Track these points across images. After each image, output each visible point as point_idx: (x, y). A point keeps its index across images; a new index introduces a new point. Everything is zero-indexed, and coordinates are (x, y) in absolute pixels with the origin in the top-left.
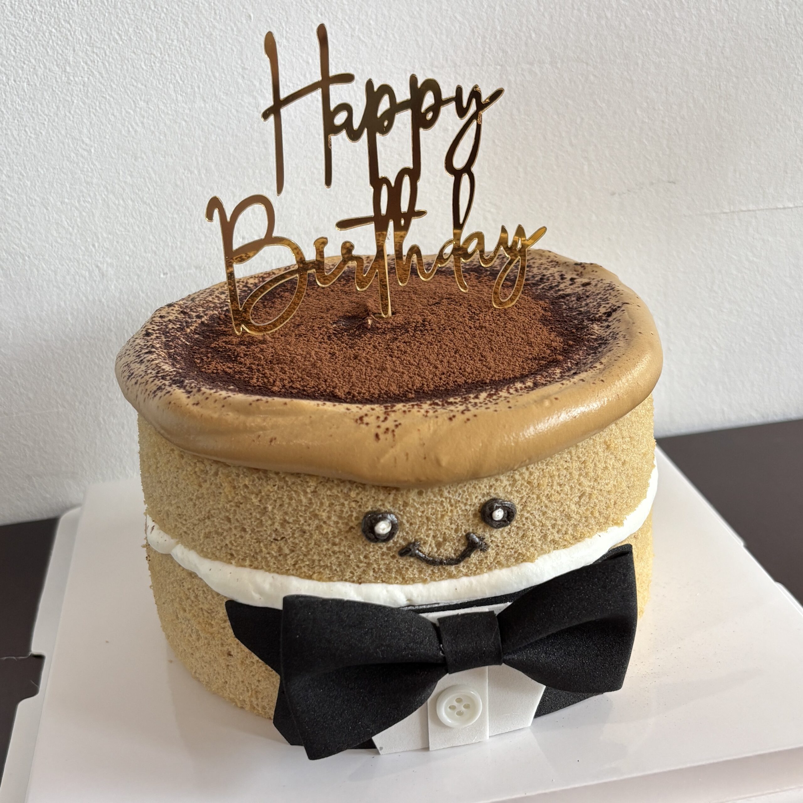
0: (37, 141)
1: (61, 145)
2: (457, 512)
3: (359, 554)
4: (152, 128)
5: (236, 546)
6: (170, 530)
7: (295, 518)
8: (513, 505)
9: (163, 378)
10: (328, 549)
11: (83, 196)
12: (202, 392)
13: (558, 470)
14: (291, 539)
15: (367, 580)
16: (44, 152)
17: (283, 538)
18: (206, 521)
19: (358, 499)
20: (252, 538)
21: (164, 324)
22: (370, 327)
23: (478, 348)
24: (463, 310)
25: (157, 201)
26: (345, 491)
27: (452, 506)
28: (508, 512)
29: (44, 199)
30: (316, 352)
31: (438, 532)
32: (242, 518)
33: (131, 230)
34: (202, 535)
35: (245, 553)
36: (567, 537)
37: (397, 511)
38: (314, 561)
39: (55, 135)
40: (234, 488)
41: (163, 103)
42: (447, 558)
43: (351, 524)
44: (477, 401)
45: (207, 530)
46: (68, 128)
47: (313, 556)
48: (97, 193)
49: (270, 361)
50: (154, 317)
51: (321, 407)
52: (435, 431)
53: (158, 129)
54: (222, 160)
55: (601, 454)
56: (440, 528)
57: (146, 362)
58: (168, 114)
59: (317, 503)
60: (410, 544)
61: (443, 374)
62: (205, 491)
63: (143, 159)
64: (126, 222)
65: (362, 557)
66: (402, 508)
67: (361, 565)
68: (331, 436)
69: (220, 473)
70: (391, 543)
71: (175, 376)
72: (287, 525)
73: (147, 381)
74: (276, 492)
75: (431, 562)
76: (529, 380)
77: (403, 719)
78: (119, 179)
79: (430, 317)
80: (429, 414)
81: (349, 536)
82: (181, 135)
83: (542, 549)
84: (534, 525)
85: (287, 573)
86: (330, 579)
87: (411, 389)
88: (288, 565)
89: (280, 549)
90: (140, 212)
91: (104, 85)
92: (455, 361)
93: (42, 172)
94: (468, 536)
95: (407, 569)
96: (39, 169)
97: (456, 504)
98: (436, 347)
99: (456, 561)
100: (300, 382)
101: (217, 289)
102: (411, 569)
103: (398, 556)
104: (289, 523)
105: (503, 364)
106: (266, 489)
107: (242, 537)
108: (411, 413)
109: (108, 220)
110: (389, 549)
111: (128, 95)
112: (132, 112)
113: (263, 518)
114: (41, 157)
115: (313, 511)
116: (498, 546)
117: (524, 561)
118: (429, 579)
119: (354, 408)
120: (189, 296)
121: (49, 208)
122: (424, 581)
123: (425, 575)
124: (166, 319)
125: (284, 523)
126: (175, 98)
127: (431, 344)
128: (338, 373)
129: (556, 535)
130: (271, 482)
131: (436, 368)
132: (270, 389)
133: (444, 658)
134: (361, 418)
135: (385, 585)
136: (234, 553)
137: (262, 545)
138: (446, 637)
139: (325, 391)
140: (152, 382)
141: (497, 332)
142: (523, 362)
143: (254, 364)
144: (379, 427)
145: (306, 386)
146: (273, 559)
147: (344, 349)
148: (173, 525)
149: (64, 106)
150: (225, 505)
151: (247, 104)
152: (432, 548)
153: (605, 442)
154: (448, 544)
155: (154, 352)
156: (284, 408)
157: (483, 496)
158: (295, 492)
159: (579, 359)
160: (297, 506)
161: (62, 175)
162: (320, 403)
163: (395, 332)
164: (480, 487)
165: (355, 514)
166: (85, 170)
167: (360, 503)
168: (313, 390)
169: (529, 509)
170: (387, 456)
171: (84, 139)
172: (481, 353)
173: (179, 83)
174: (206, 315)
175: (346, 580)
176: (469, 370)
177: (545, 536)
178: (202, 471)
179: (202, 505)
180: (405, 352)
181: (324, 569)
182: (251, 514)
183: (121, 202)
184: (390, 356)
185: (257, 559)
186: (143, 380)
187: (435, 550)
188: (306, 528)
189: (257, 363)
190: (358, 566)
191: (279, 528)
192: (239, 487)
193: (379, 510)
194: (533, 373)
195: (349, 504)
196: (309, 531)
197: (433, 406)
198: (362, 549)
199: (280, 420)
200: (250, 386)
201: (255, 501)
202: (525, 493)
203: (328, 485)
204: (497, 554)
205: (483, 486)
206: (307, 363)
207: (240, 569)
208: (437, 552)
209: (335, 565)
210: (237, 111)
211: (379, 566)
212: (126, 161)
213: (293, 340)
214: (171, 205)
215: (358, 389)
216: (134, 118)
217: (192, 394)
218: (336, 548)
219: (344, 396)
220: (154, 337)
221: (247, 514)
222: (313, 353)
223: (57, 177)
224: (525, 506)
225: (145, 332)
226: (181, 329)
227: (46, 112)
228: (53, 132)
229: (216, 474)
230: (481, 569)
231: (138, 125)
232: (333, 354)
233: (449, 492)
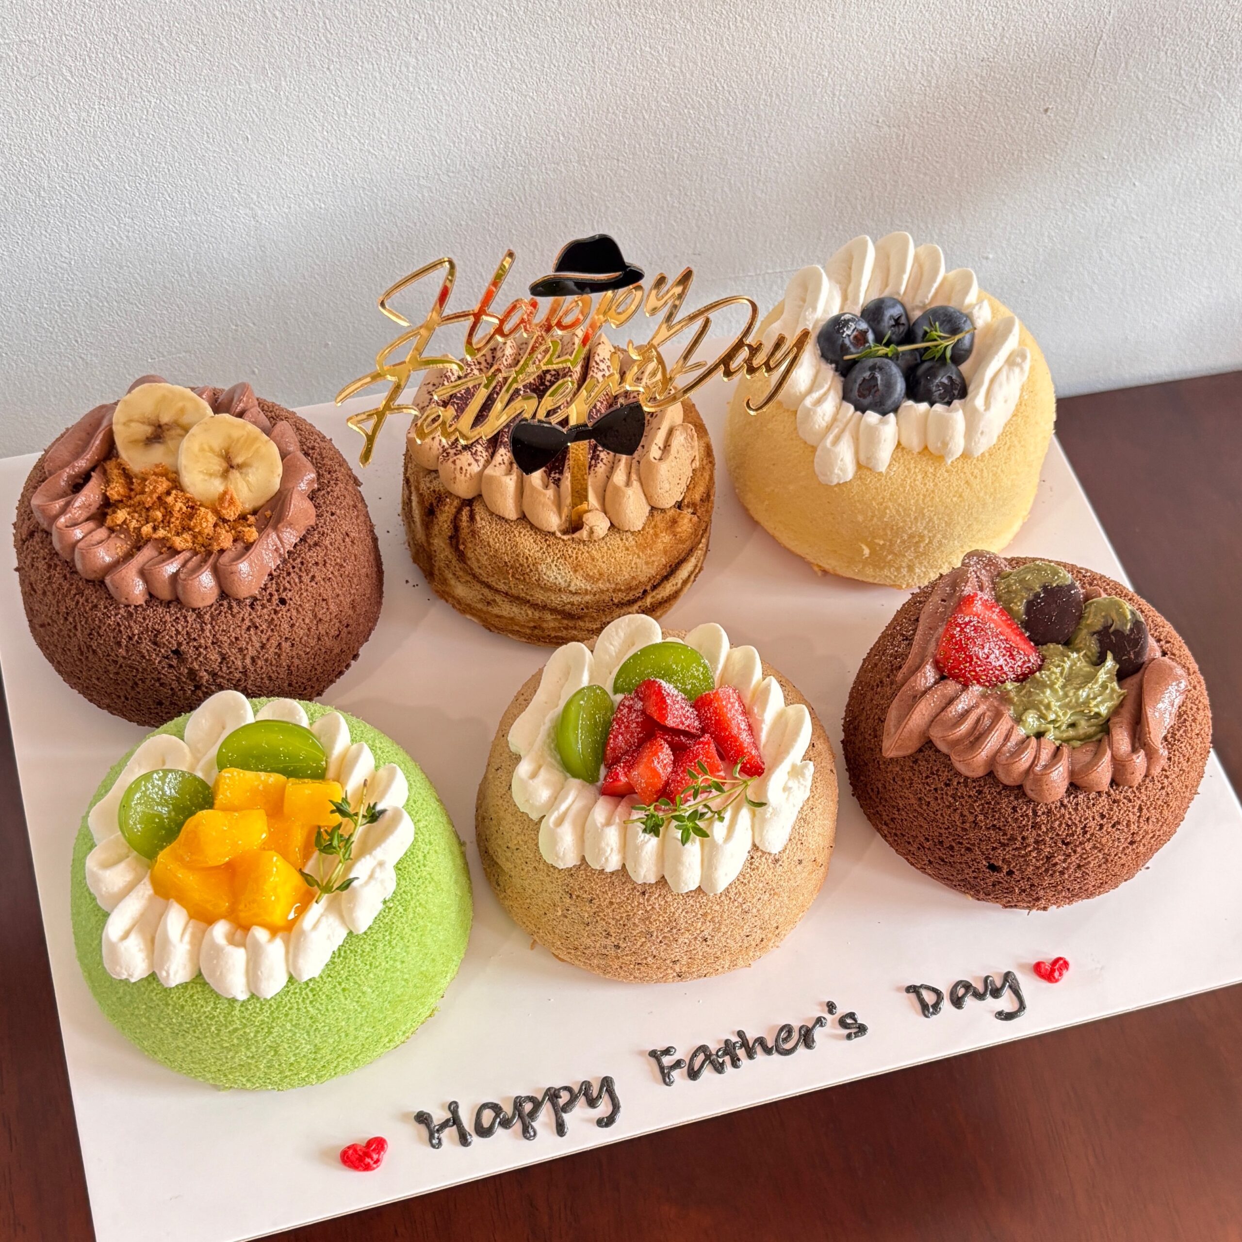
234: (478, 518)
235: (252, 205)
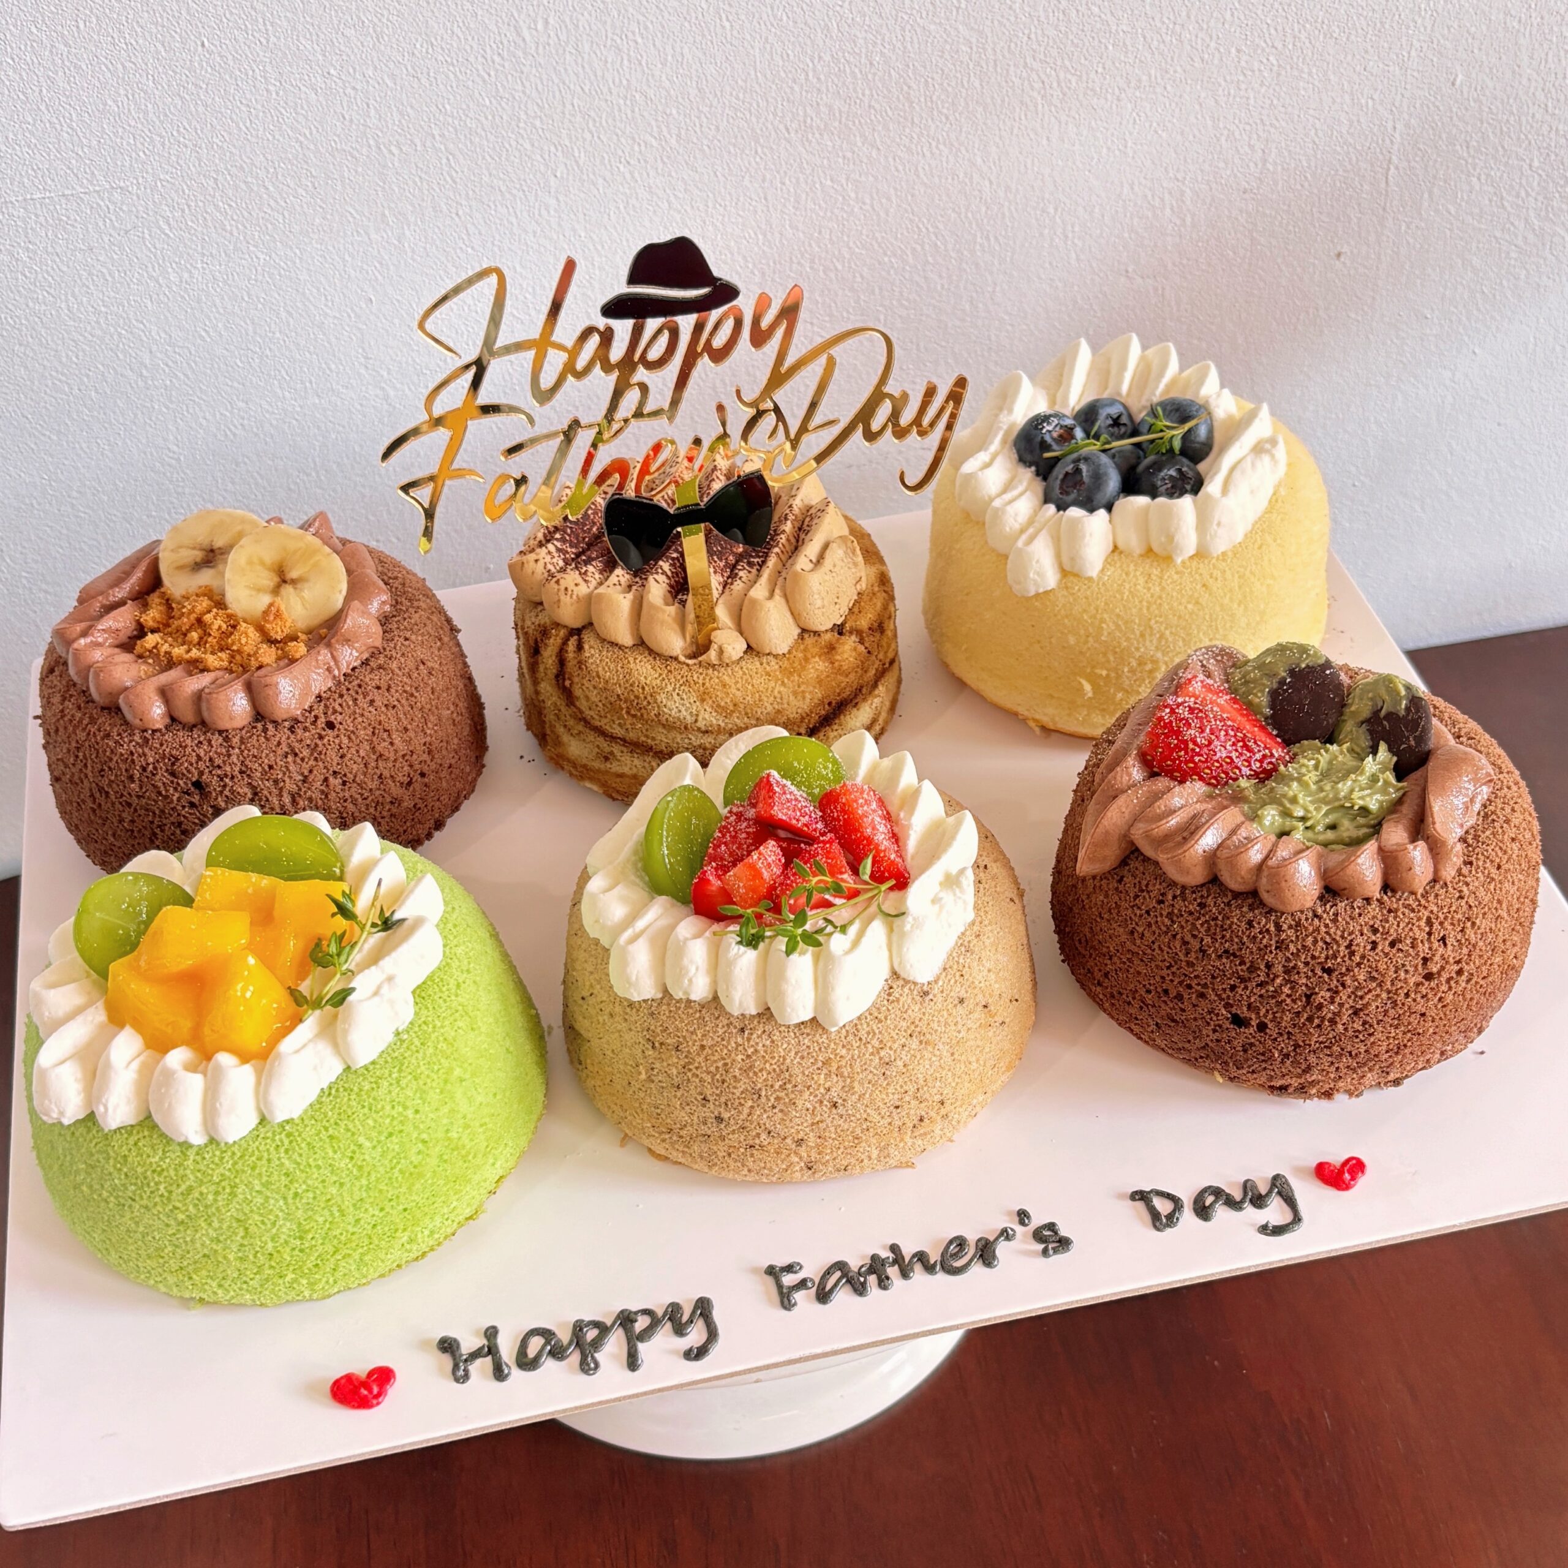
234: (586, 647)
235: (383, 385)
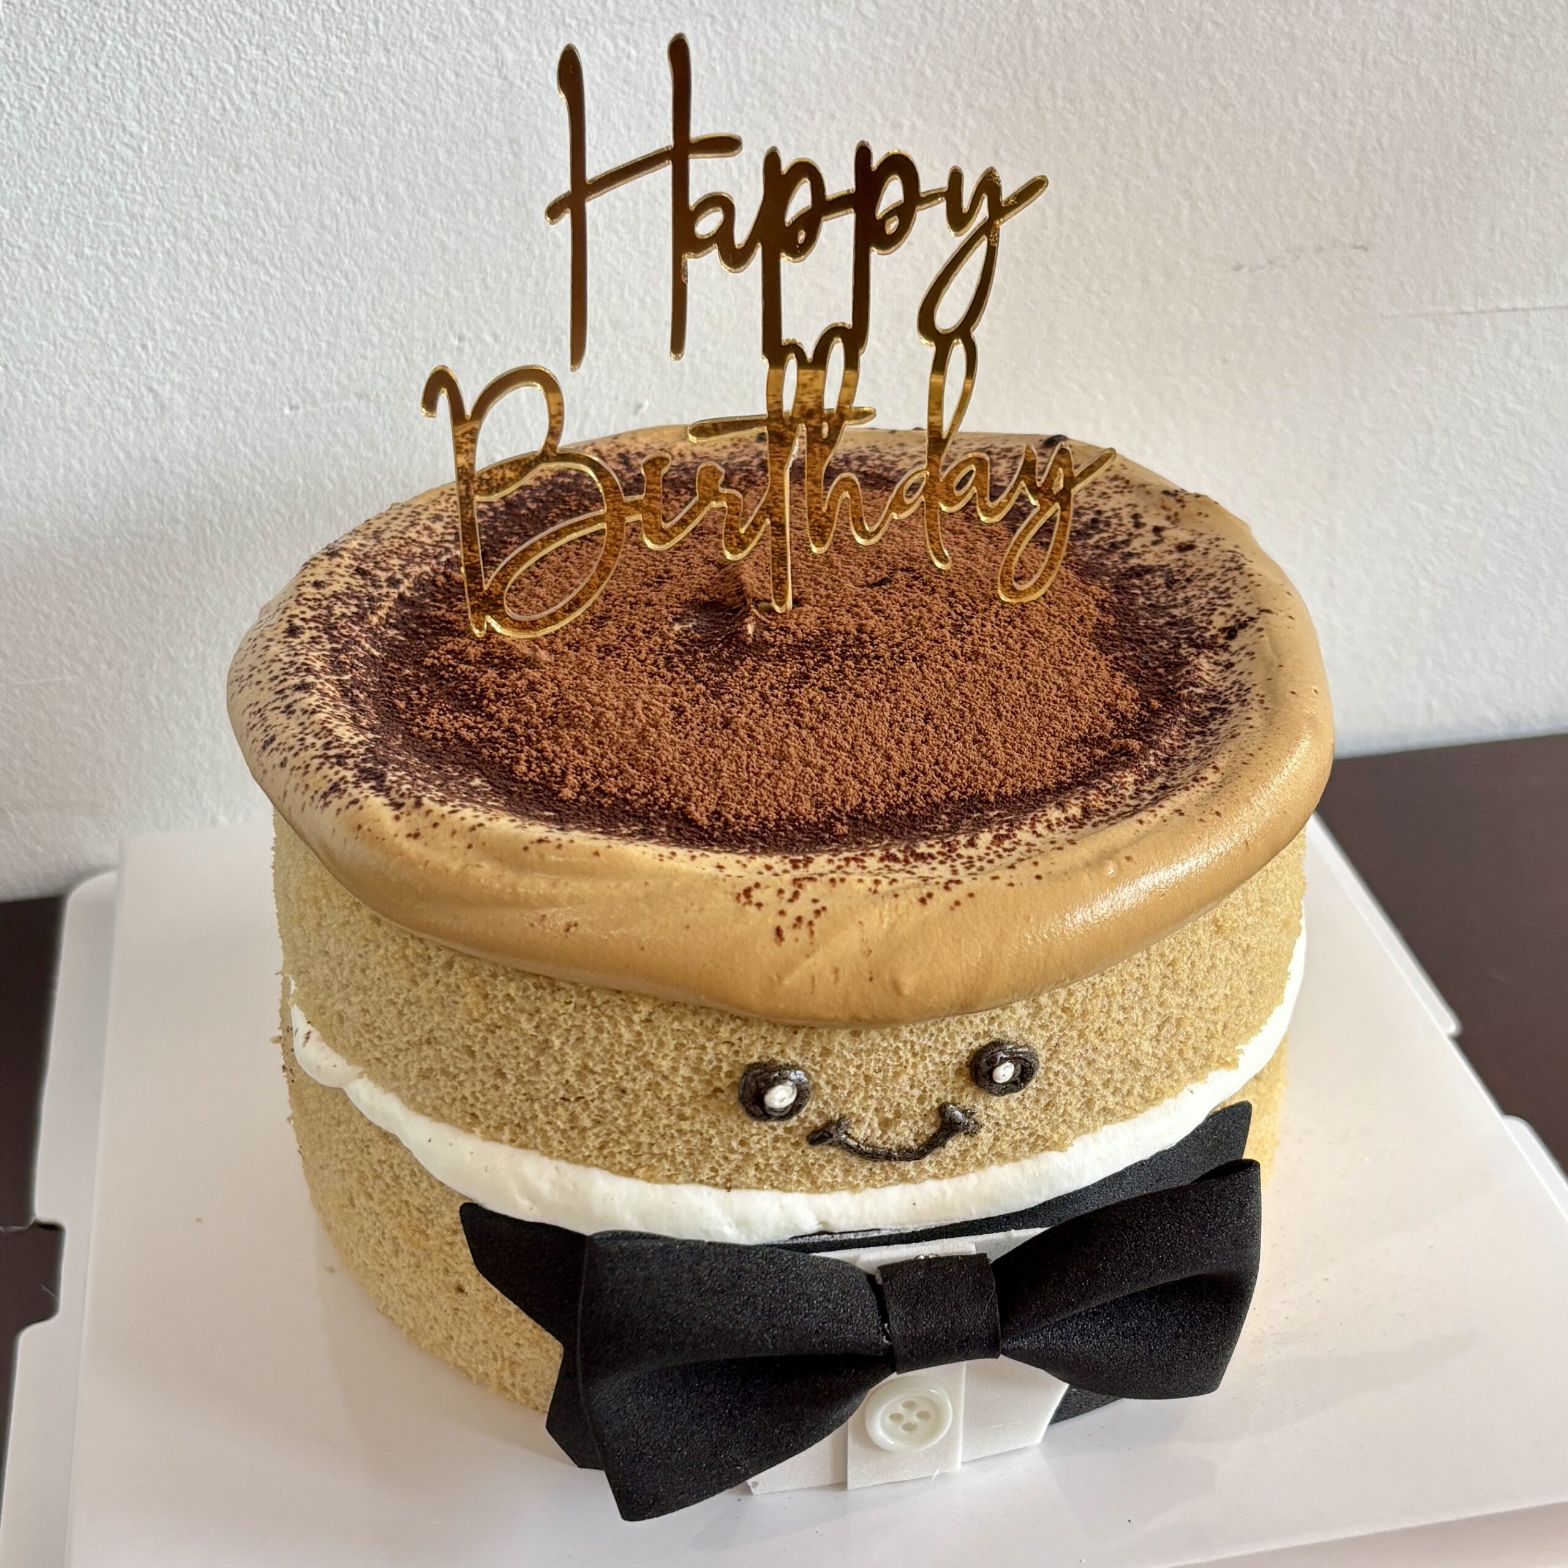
0: (24, 124)
1: (77, 133)
2: (925, 1067)
3: (729, 1138)
4: (274, 104)
5: (485, 1103)
6: (344, 1048)
7: (606, 1066)
8: (1034, 1055)
9: (341, 760)
10: (669, 1126)
11: (123, 243)
12: (423, 809)
13: (1123, 982)
14: (597, 1102)
15: (743, 1183)
16: (39, 149)
17: (578, 1099)
18: (425, 1047)
19: (734, 1040)
20: (517, 1092)
21: (325, 603)
22: (750, 640)
23: (972, 711)
24: (940, 607)
25: (280, 258)
26: (709, 1023)
27: (915, 1055)
28: (1023, 1068)
29: (38, 246)
30: (644, 702)
31: (885, 1103)
32: (498, 1053)
33: (224, 318)
34: (413, 1074)
35: (502, 1118)
36: (1131, 1101)
37: (808, 1063)
38: (639, 1145)
39: (63, 113)
40: (486, 996)
41: (299, 52)
42: (900, 1149)
43: (717, 1084)
44: (971, 852)
45: (425, 1066)
46: (92, 99)
47: (638, 1136)
48: (153, 239)
49: (551, 717)
50: (303, 585)
51: (668, 863)
52: (892, 926)
53: (287, 107)
54: (420, 175)
55: (1205, 945)
56: (889, 1094)
57: (299, 713)
58: (309, 75)
59: (651, 1042)
60: (830, 1123)
61: (903, 774)
62: (424, 996)
63: (252, 169)
64: (215, 299)
65: (734, 1144)
66: (818, 1059)
67: (732, 1157)
68: (688, 927)
69: (456, 966)
70: (793, 1121)
71: (364, 761)
72: (590, 1077)
73: (307, 766)
74: (571, 1015)
75: (871, 1154)
76: (1073, 801)
77: (805, 1449)
78: (201, 212)
79: (872, 623)
80: (880, 888)
81: (713, 1103)
82: (336, 121)
83: (1081, 1126)
84: (1069, 1084)
85: (585, 1161)
86: (670, 1179)
87: (839, 811)
88: (587, 1147)
89: (573, 1117)
90: (244, 280)
91: (171, 10)
92: (925, 742)
93: (36, 191)
94: (942, 1110)
95: (822, 1167)
96: (30, 184)
97: (923, 1051)
98: (888, 705)
99: (918, 1154)
100: (616, 778)
101: (426, 509)
102: (828, 1168)
103: (805, 1144)
104: (593, 1072)
105: (1020, 752)
106: (551, 1009)
107: (496, 1088)
108: (846, 883)
109: (176, 294)
110: (789, 1130)
111: (223, 33)
112: (231, 70)
113: (542, 1059)
114: (33, 159)
115: (644, 1056)
116: (997, 1124)
117: (1048, 1148)
118: (862, 1184)
119: (729, 860)
120: (368, 522)
121: (50, 267)
122: (854, 1188)
123: (855, 1177)
124: (327, 591)
125: (584, 1072)
126: (324, 42)
127: (878, 699)
128: (692, 763)
129: (1111, 1099)
130: (562, 996)
131: (889, 758)
132: (556, 794)
133: (891, 1347)
134: (747, 892)
135: (776, 1193)
136: (478, 1113)
137: (536, 1106)
138: (895, 1310)
139: (669, 807)
140: (318, 769)
141: (1009, 670)
142: (1059, 749)
143: (518, 721)
144: (782, 913)
145: (628, 790)
146: (559, 1135)
147: (702, 700)
148: (353, 1043)
149: (84, 52)
150: (466, 1026)
151: (479, 61)
152: (873, 1131)
153: (1215, 921)
154: (903, 1123)
155: (313, 684)
156: (595, 860)
157: (977, 1037)
158: (610, 1018)
159: (1172, 747)
160: (612, 1045)
161: (79, 197)
162: (665, 850)
163: (803, 656)
164: (971, 1022)
165: (725, 1067)
166: (128, 188)
167: (736, 1048)
168: (644, 801)
169: (1062, 1057)
170: (797, 973)
171: (127, 123)
172: (977, 724)
173: (333, 11)
174: (407, 576)
175: (701, 1182)
176: (953, 767)
177: (1089, 1103)
178: (418, 955)
179: (416, 1018)
180: (826, 716)
181: (659, 1161)
182: (517, 1048)
183: (205, 257)
184: (796, 723)
185: (526, 1131)
186: (297, 762)
187: (879, 1133)
188: (627, 1085)
189: (524, 719)
190: (726, 1158)
191: (572, 1080)
192: (495, 997)
193: (774, 1061)
194: (1082, 781)
195: (714, 1048)
196: (633, 1091)
197: (886, 863)
198: (736, 1129)
199: (586, 887)
200: (515, 780)
201: (527, 1026)
202: (1056, 1030)
203: (676, 1011)
204: (997, 1139)
205: (977, 1021)
206: (629, 732)
207: (491, 1147)
208: (881, 1137)
209: (680, 1154)
210: (457, 75)
211: (768, 1159)
212: (215, 172)
213: (593, 661)
214: (310, 268)
215: (734, 805)
216: (236, 83)
217: (403, 809)
218: (685, 1125)
219: (706, 822)
220: (305, 637)
221: (509, 1048)
222: (639, 705)
223: (66, 201)
224: (1055, 1051)
225: (287, 626)
226: (360, 617)
227: (46, 64)
228: (61, 105)
229: (449, 965)
230: (963, 1166)
231: (243, 97)
232: (680, 711)
233: (911, 1032)
